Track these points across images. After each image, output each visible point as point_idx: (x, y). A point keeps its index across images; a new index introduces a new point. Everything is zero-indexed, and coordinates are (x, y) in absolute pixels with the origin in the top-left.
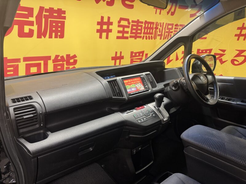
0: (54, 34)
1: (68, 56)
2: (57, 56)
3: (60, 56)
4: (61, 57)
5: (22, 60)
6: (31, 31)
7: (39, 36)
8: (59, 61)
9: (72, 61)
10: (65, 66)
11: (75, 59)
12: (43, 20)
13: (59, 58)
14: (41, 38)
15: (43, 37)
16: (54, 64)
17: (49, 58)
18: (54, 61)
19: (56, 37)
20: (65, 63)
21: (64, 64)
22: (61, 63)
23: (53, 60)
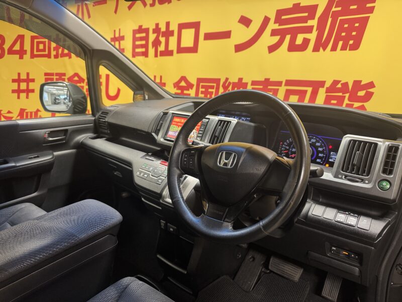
0: (341, 43)
1: (357, 83)
2: (336, 82)
3: (342, 82)
4: (342, 84)
5: (284, 83)
6: (306, 42)
7: (316, 49)
8: (339, 90)
9: (361, 93)
10: (346, 101)
11: (370, 90)
12: (330, 20)
13: (339, 86)
14: (318, 50)
15: (321, 49)
16: (327, 95)
17: (322, 84)
18: (328, 91)
19: (343, 48)
20: (347, 95)
21: (345, 96)
22: (340, 94)
23: (327, 88)
